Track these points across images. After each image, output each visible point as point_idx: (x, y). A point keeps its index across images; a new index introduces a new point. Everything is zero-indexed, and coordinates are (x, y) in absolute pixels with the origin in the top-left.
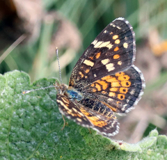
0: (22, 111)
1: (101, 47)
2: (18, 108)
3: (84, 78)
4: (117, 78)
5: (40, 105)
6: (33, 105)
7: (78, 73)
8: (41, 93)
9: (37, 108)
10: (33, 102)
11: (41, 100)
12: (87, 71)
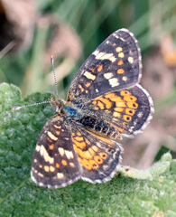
0: (11, 131)
1: (103, 58)
2: (6, 128)
3: (84, 93)
4: (122, 97)
5: (33, 124)
6: (25, 124)
7: (77, 86)
8: (34, 110)
9: (29, 127)
10: (24, 120)
11: (34, 118)
12: (88, 85)
